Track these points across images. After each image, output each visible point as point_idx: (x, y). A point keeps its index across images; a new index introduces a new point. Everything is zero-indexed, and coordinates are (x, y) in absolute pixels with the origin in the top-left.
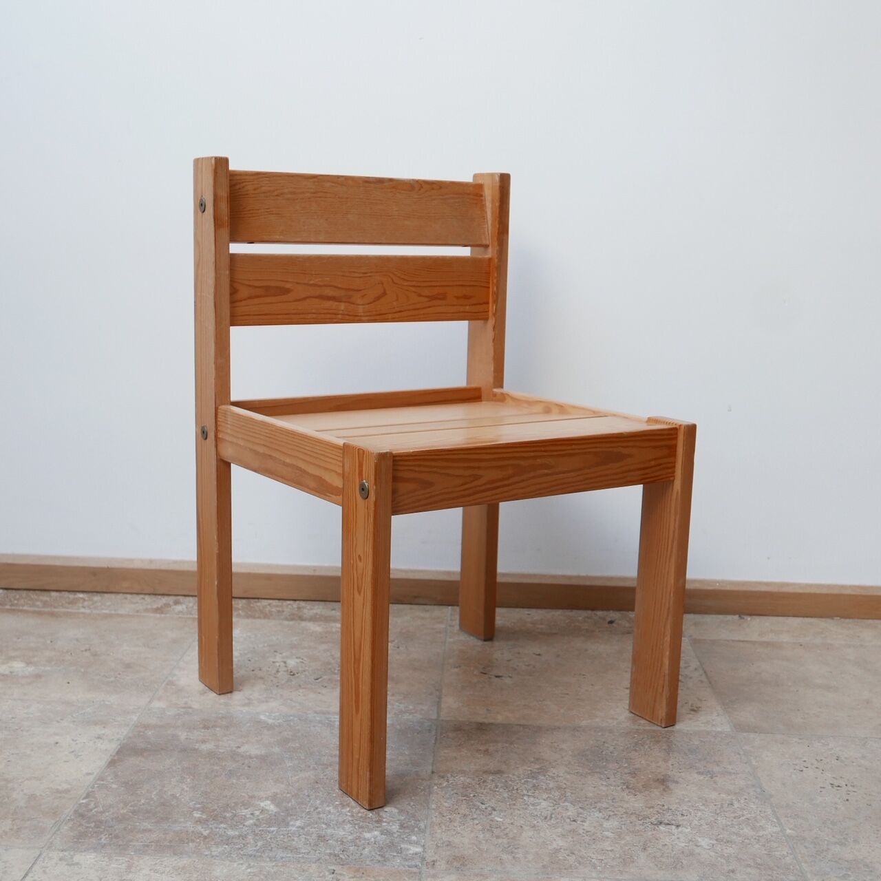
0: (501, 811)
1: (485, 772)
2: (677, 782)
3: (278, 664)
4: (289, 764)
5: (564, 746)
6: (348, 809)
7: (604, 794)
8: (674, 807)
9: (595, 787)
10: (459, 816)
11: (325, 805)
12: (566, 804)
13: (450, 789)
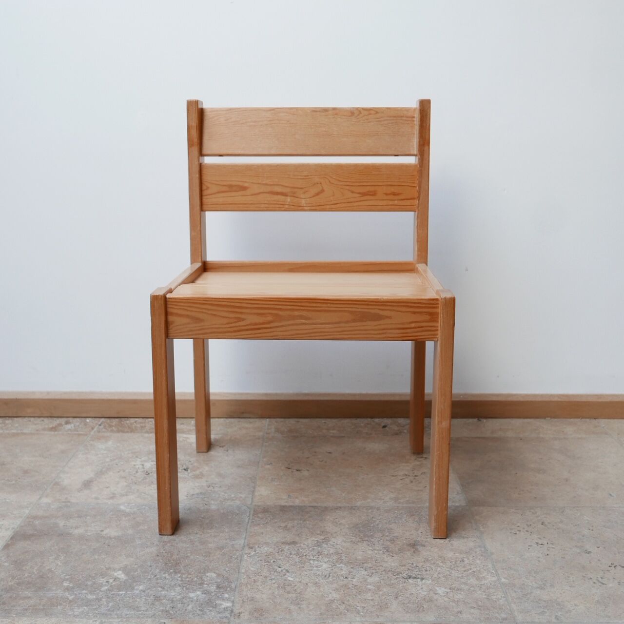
0: (293, 572)
1: (283, 543)
2: (424, 546)
3: (137, 466)
4: (138, 542)
5: (343, 521)
6: (179, 575)
7: (369, 556)
8: (420, 565)
9: (363, 552)
10: (261, 577)
11: (162, 572)
12: (341, 565)
13: (256, 557)
